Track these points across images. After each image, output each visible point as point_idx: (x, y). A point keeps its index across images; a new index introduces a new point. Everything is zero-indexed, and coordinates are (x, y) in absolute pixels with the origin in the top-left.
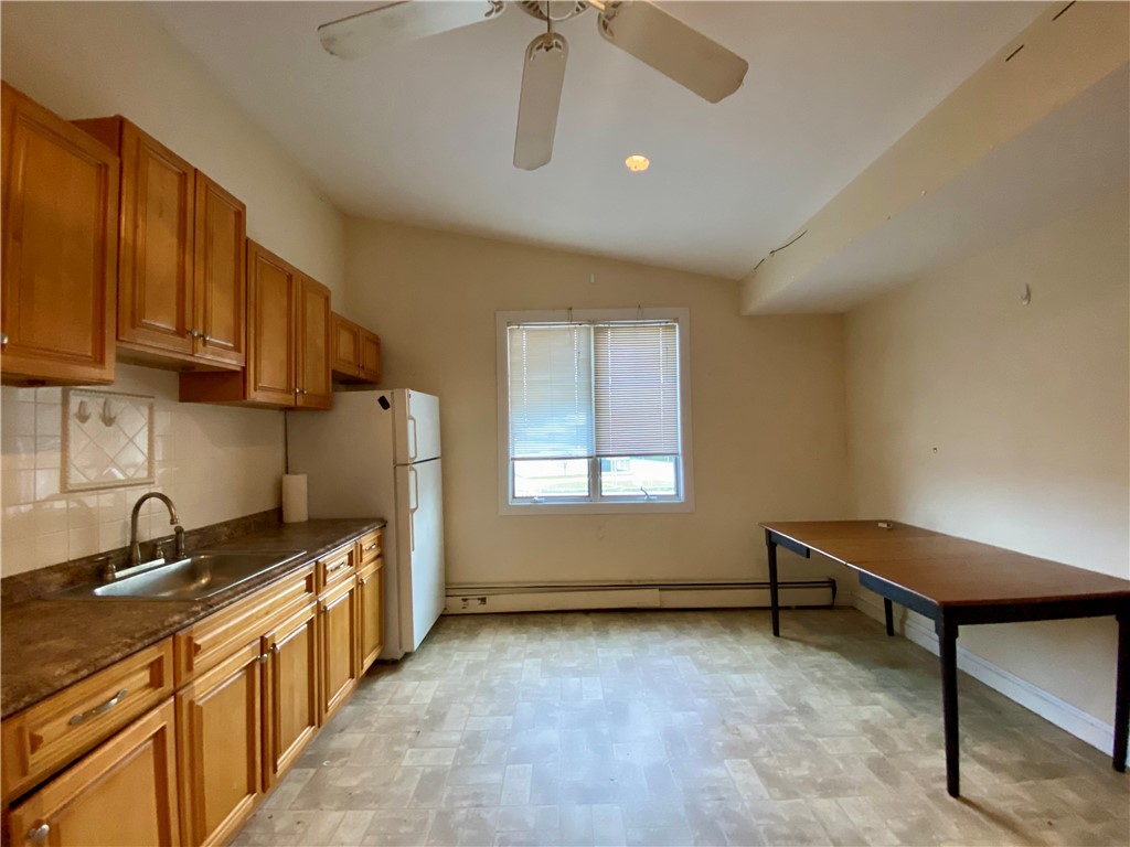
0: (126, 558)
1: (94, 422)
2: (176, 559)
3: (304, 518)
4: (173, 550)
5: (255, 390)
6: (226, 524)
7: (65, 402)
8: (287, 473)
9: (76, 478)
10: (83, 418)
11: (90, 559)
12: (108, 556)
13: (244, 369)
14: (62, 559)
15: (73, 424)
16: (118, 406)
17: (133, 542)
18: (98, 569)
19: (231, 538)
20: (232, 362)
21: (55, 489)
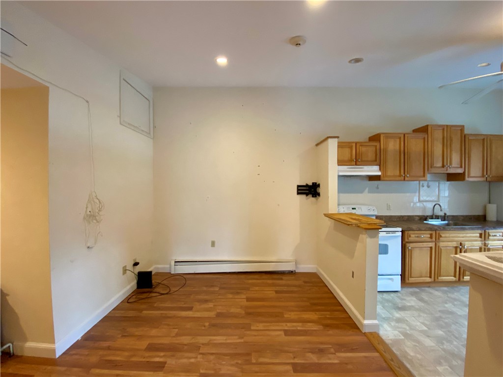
0: (432, 217)
1: (425, 187)
2: (444, 221)
3: (494, 219)
4: (444, 218)
5: (468, 177)
6: (462, 216)
7: (419, 184)
8: (490, 203)
9: (421, 199)
10: (423, 186)
11: (424, 216)
12: (427, 216)
13: (464, 172)
14: (418, 214)
15: (421, 188)
16: (431, 183)
17: (433, 214)
18: (425, 218)
19: (464, 220)
20: (460, 171)
21: (417, 201)
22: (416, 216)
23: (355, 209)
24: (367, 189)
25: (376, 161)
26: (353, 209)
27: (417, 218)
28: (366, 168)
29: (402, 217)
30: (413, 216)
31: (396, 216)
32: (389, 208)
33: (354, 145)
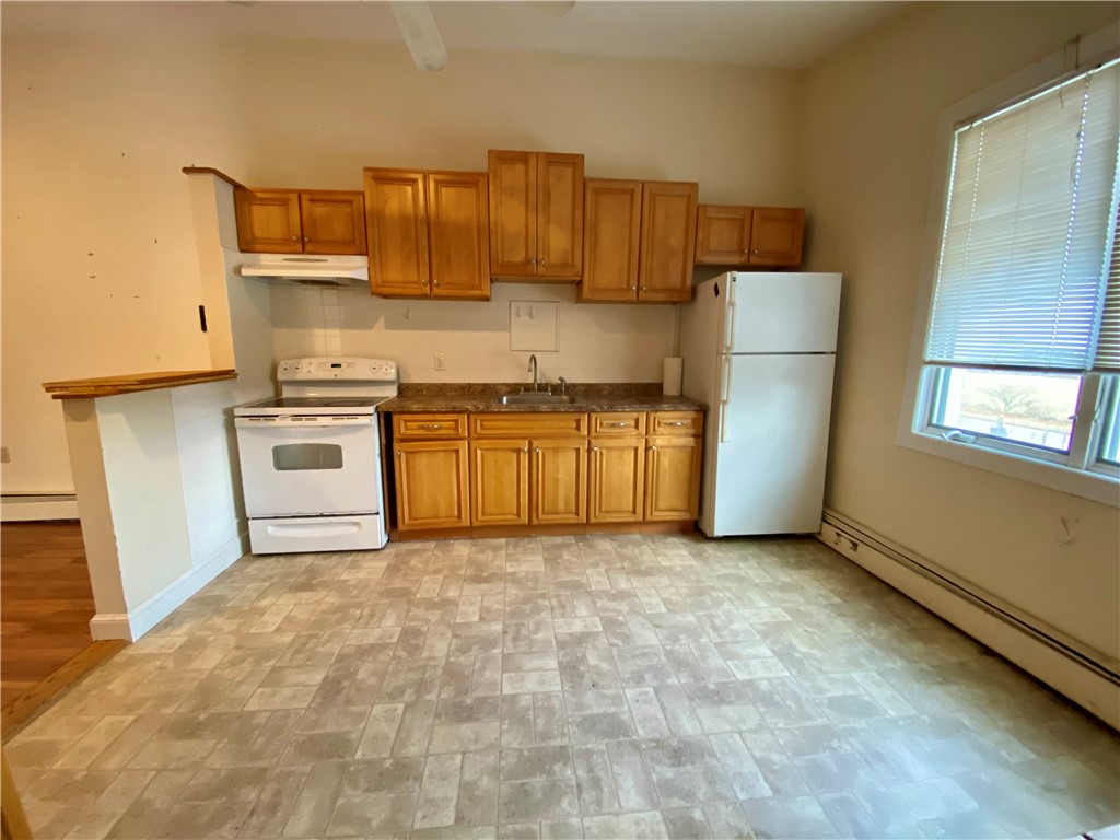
22: (504, 384)
23: (339, 366)
24: (382, 319)
25: (352, 242)
26: (333, 366)
27: (504, 388)
28: (332, 260)
29: (470, 386)
30: (497, 384)
31: (454, 384)
32: (439, 366)
33: (294, 197)
